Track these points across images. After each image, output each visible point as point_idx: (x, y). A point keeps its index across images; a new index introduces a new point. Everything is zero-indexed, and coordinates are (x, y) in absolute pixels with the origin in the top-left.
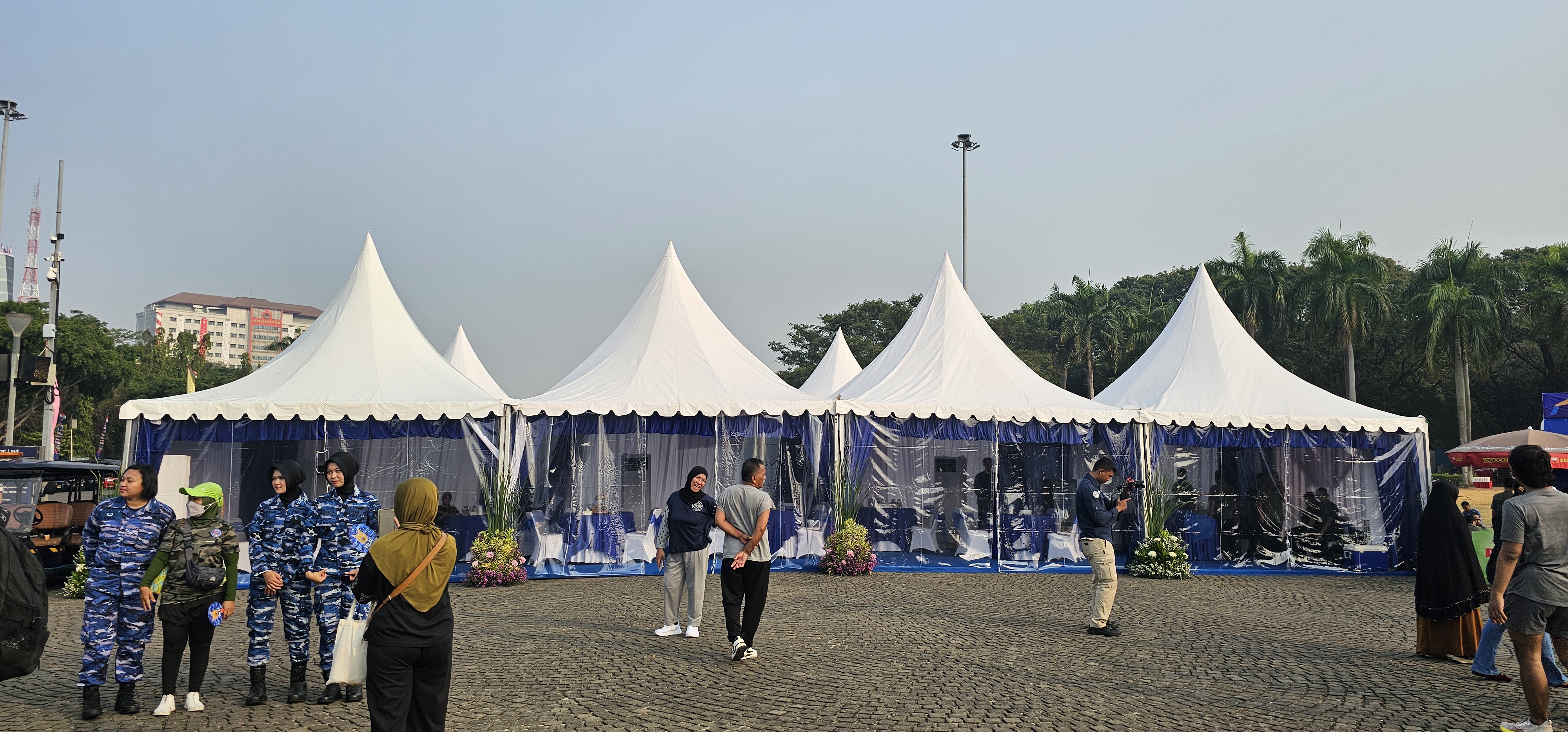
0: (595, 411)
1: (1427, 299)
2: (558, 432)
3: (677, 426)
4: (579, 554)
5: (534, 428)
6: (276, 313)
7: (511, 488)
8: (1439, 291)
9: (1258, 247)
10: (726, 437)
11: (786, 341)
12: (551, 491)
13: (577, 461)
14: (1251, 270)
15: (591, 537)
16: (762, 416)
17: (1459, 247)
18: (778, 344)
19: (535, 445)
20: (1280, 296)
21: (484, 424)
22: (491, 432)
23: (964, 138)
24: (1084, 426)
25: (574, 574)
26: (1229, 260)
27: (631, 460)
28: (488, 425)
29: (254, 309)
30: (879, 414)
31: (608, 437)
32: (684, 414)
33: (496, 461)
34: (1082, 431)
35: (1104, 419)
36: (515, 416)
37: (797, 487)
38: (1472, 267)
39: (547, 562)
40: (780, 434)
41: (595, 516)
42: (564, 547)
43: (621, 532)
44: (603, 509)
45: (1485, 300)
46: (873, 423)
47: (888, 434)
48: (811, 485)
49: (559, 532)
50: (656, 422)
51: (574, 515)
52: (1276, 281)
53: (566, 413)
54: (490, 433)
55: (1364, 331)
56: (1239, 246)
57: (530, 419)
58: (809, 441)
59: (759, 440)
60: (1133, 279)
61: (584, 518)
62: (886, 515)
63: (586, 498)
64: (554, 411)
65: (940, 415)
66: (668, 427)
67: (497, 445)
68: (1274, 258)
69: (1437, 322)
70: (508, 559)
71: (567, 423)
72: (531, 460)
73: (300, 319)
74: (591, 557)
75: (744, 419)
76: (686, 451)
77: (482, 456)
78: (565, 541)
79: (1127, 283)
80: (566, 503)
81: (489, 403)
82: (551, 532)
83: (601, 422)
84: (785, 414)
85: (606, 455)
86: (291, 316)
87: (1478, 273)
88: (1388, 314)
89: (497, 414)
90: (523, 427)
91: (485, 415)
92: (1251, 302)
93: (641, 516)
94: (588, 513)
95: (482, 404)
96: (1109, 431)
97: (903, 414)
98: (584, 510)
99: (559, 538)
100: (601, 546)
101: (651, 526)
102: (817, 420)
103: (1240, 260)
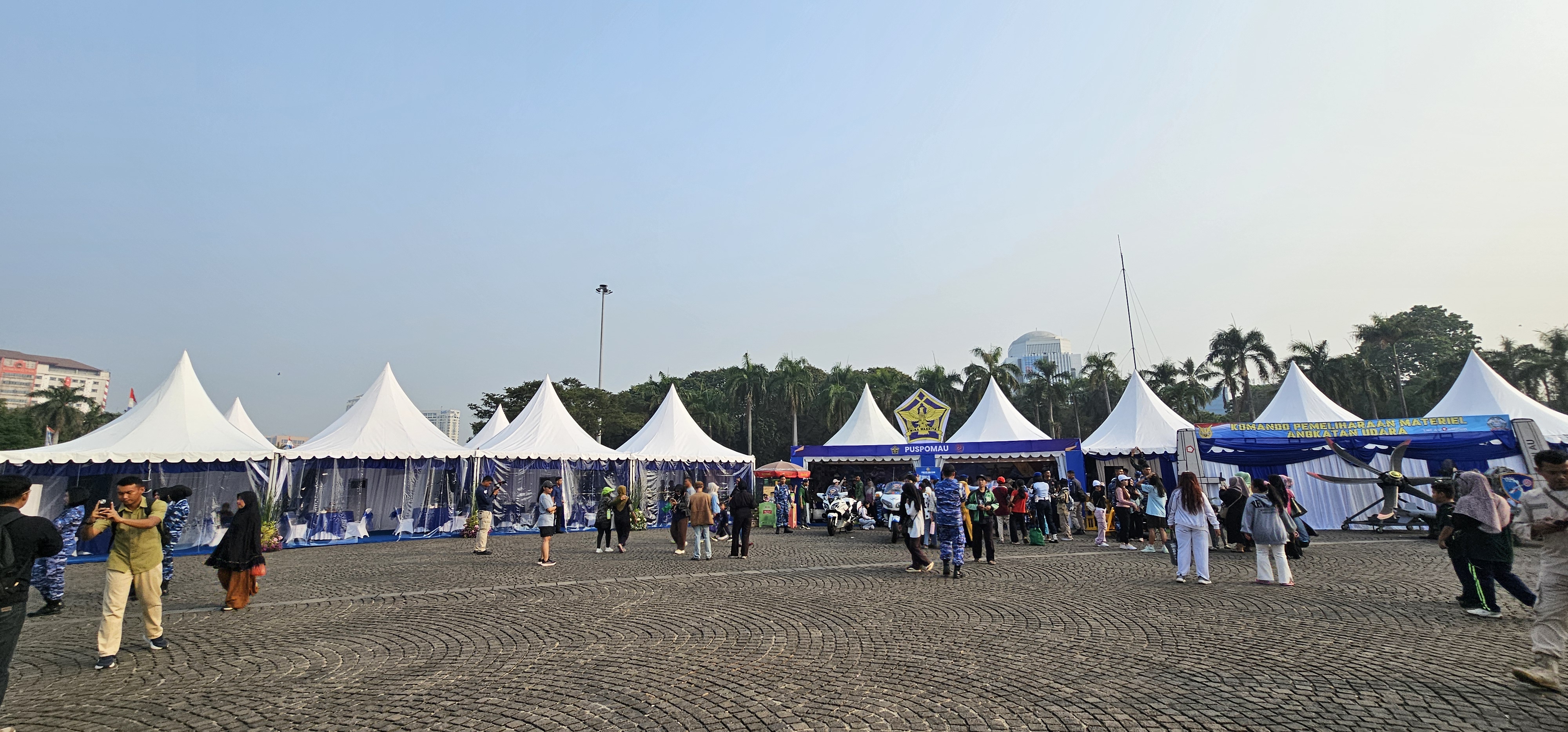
0: (332, 456)
1: (829, 392)
2: (308, 468)
3: (382, 464)
4: (317, 535)
5: (293, 465)
6: (31, 363)
7: (275, 500)
8: (833, 389)
9: (754, 361)
10: (412, 470)
11: (480, 404)
12: (301, 500)
13: (319, 483)
14: (750, 373)
15: (325, 524)
16: (433, 459)
17: (843, 367)
18: (475, 405)
19: (293, 475)
20: (764, 388)
21: (262, 464)
22: (265, 468)
23: (604, 286)
24: (605, 461)
25: (312, 544)
26: (741, 368)
27: (353, 482)
28: (263, 464)
29: (6, 360)
30: (499, 457)
31: (340, 471)
32: (387, 457)
33: (267, 484)
34: (604, 464)
35: (614, 458)
36: (281, 459)
37: (451, 495)
38: (848, 377)
39: (296, 540)
40: (443, 468)
41: (328, 514)
42: (307, 531)
43: (344, 521)
44: (334, 510)
45: (852, 393)
46: (497, 462)
47: (504, 467)
48: (459, 494)
49: (304, 523)
50: (370, 462)
51: (315, 514)
52: (761, 379)
53: (314, 457)
54: (263, 468)
55: (802, 407)
56: (745, 361)
57: (290, 461)
58: (460, 472)
59: (431, 471)
60: (698, 373)
61: (322, 515)
62: (500, 507)
63: (324, 504)
64: (307, 456)
65: (532, 457)
66: (377, 465)
67: (268, 475)
68: (761, 367)
69: (833, 403)
70: (271, 538)
71: (314, 463)
72: (290, 482)
73: (57, 369)
74: (324, 536)
75: (423, 460)
76: (391, 477)
77: (258, 481)
78: (308, 527)
79: (695, 374)
80: (310, 507)
81: (265, 452)
82: (299, 523)
83: (336, 463)
84: (447, 457)
85: (338, 480)
86: (47, 367)
87: (851, 379)
88: (812, 399)
89: (269, 458)
90: (286, 464)
91: (262, 458)
92: (749, 390)
93: (357, 512)
94: (324, 512)
95: (260, 452)
96: (616, 464)
97: (513, 457)
98: (322, 510)
99: (305, 526)
100: (331, 529)
101: (364, 518)
102: (465, 460)
103: (746, 368)
